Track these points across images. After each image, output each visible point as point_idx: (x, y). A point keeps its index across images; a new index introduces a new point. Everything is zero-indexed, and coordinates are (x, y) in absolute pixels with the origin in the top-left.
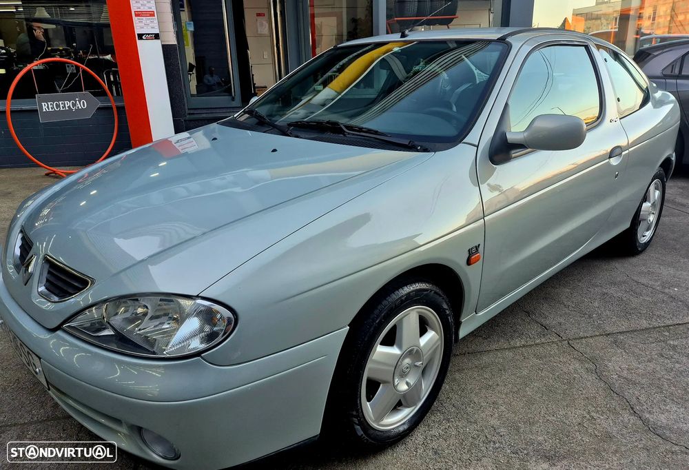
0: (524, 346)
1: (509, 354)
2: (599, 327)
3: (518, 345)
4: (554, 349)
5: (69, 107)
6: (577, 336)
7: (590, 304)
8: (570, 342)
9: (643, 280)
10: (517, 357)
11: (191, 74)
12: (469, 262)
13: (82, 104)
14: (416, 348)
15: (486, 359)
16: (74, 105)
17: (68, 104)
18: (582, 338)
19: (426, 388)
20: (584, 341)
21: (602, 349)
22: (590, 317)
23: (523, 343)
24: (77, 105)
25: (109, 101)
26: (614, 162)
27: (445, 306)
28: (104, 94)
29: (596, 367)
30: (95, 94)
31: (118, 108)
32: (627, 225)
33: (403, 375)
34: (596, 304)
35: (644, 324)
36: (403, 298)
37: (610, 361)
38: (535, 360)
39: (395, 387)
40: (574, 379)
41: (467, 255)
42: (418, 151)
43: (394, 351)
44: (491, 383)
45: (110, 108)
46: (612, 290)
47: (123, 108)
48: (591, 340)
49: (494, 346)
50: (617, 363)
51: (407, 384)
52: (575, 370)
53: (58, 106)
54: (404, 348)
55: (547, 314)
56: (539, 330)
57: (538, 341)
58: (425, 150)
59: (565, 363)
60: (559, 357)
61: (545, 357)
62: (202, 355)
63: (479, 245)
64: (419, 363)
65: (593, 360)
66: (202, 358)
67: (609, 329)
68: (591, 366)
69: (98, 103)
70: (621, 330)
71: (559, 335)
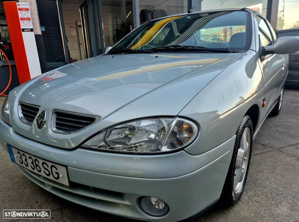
2: (286, 143)
4: (274, 153)
8: (279, 150)
9: (288, 124)
10: (262, 158)
12: (263, 106)
14: (247, 150)
20: (284, 149)
22: (279, 139)
23: (259, 152)
27: (252, 129)
34: (277, 134)
38: (270, 158)
39: (242, 170)
40: (293, 164)
41: (263, 102)
43: (242, 151)
45: (7, 66)
46: (278, 129)
47: (14, 66)
48: (287, 148)
52: (290, 160)
54: (244, 149)
56: (262, 146)
57: (265, 151)
59: (284, 158)
60: (280, 156)
61: (274, 156)
62: (185, 149)
63: (265, 97)
64: (246, 158)
67: (290, 143)
69: (2, 63)
70: (295, 143)
71: (272, 148)
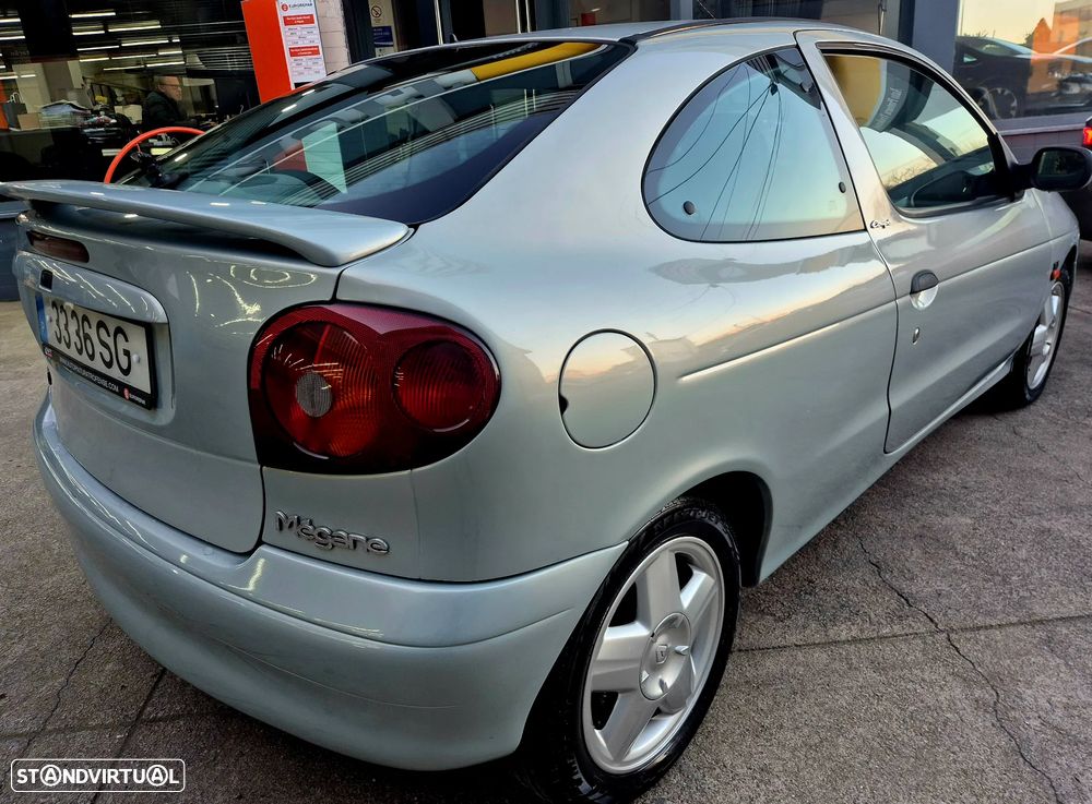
0: (855, 640)
1: (820, 657)
2: (1020, 605)
3: (844, 636)
4: (913, 651)
6: (969, 624)
7: (1010, 553)
8: (953, 636)
10: (836, 665)
15: (770, 665)
18: (979, 628)
20: (982, 635)
21: (1018, 654)
22: (1005, 581)
23: (853, 633)
29: (998, 701)
34: (1023, 554)
37: (1029, 685)
38: (870, 673)
40: (945, 724)
44: (767, 722)
46: (1061, 525)
48: (997, 634)
49: (794, 638)
50: (1045, 691)
55: (916, 571)
56: (894, 607)
57: (885, 631)
59: (932, 683)
60: (923, 671)
61: (894, 667)
65: (993, 680)
68: (987, 695)
71: (932, 620)
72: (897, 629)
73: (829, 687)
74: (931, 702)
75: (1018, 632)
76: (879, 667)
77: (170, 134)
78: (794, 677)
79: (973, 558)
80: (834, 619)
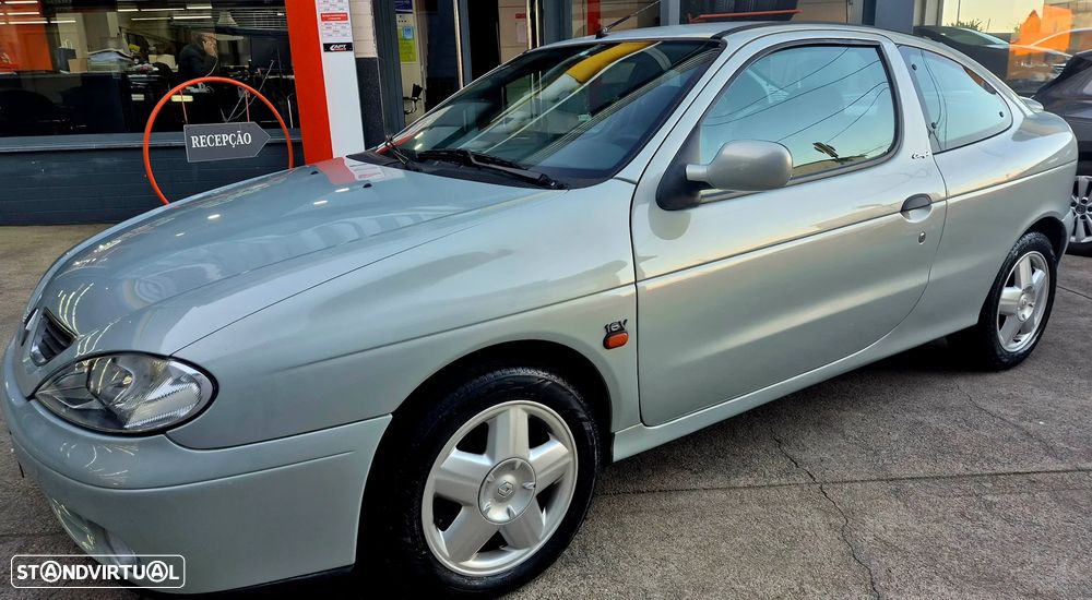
0: (749, 486)
1: (720, 496)
3: (742, 484)
5: (227, 142)
6: (839, 479)
7: (886, 436)
8: (825, 486)
9: (993, 407)
11: (415, 101)
12: (607, 344)
13: (245, 139)
14: (519, 462)
15: (681, 499)
16: (234, 139)
17: (227, 138)
18: (846, 482)
19: (548, 523)
20: (847, 486)
21: (871, 498)
23: (749, 483)
24: (239, 138)
25: (283, 135)
26: (916, 217)
27: (576, 407)
28: (278, 126)
29: (846, 525)
30: (264, 126)
31: (294, 144)
32: (972, 319)
33: (501, 499)
34: (896, 437)
35: (960, 468)
36: (493, 386)
37: (872, 516)
39: (484, 514)
40: (803, 537)
41: (604, 334)
42: (550, 188)
43: (483, 461)
44: (671, 532)
45: (284, 144)
46: (933, 419)
47: (301, 143)
49: (703, 484)
50: (885, 520)
51: (509, 511)
52: (811, 526)
53: (212, 141)
54: (498, 459)
55: (809, 445)
56: (784, 466)
57: (774, 482)
58: (560, 187)
61: (775, 503)
62: (168, 432)
63: (626, 321)
64: (529, 485)
65: (847, 514)
66: (167, 436)
67: (895, 472)
68: (840, 522)
69: (268, 137)
70: (915, 474)
71: (811, 476)
72: (783, 481)
73: (723, 514)
74: (795, 523)
75: (874, 485)
76: (762, 503)
77: (206, 83)
78: (697, 507)
79: (856, 439)
80: (736, 474)
